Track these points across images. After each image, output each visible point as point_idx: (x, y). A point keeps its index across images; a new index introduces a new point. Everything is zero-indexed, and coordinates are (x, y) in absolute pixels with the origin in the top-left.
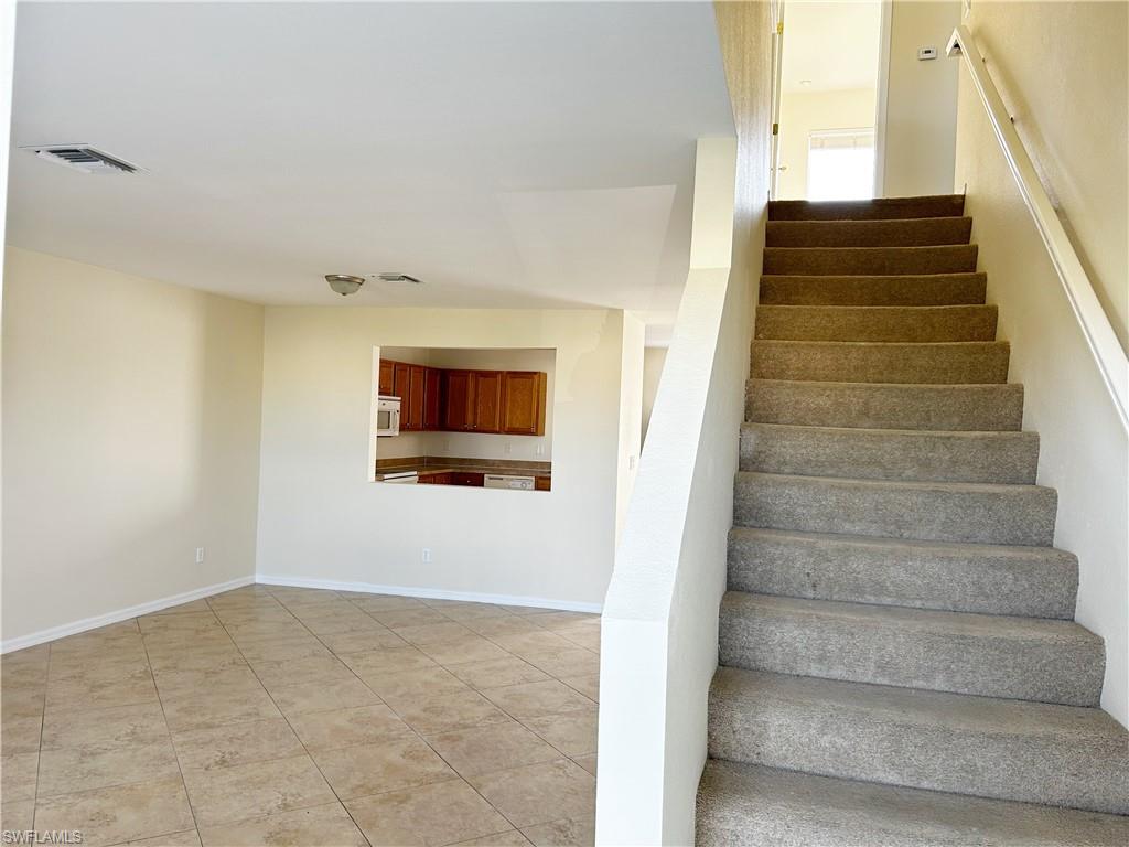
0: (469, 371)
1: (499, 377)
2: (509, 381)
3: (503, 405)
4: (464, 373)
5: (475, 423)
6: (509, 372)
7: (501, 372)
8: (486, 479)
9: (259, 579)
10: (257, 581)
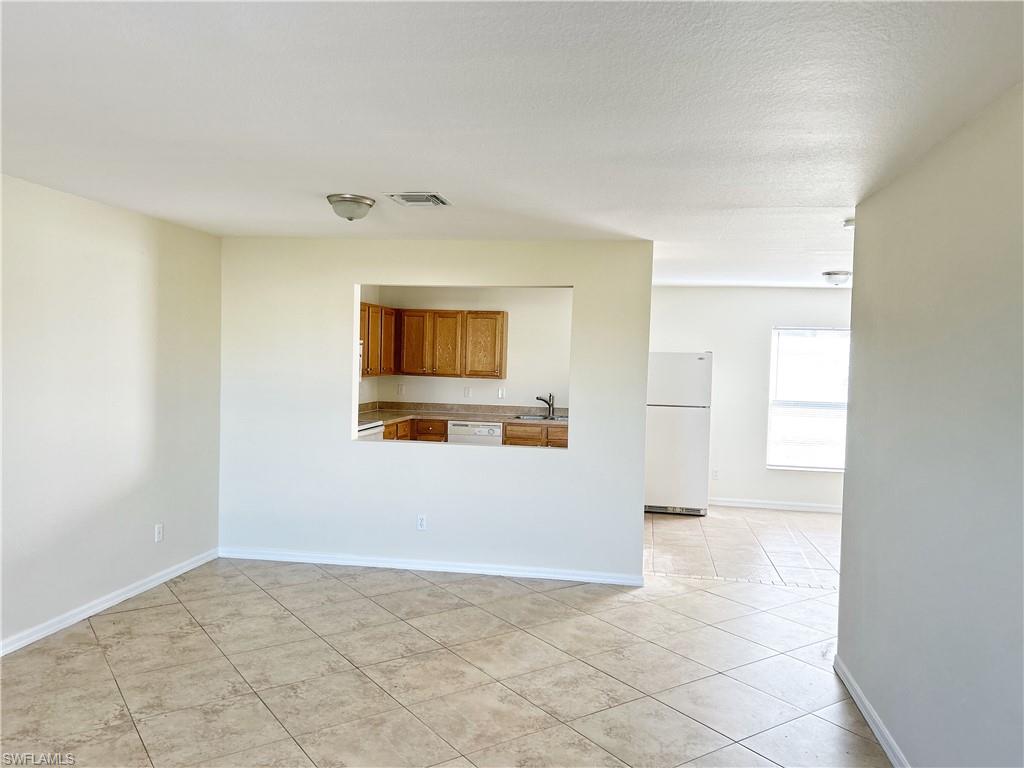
0: (426, 311)
1: (459, 317)
2: (470, 320)
3: (464, 347)
4: (421, 314)
5: (433, 366)
6: (470, 312)
7: (462, 312)
8: (449, 426)
9: (222, 552)
10: (221, 555)
